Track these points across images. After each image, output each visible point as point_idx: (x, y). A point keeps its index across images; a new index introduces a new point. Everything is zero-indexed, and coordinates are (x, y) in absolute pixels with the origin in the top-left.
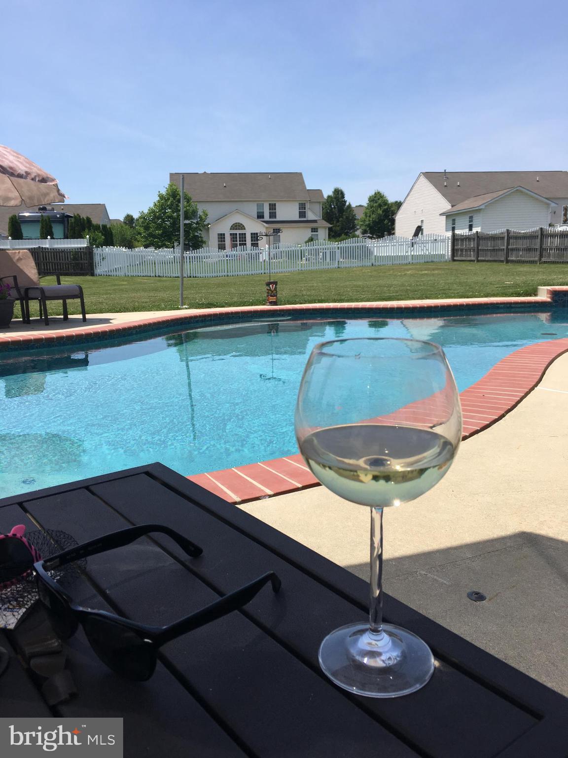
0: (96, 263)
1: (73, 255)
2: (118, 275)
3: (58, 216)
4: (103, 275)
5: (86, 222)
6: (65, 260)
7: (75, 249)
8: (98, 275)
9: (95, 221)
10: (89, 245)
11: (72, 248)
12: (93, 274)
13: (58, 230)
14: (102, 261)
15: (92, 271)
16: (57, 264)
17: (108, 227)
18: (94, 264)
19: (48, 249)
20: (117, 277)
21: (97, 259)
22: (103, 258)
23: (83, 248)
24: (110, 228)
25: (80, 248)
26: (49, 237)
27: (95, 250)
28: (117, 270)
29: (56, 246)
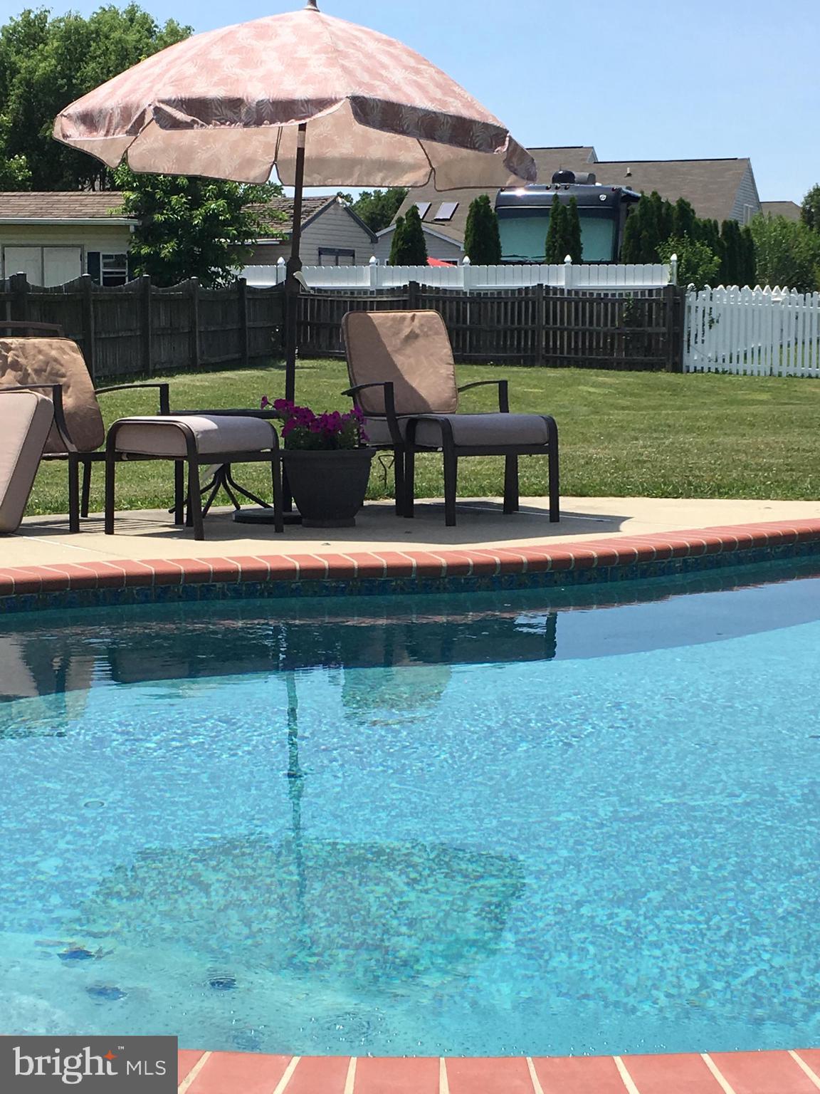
0: (689, 335)
1: (628, 309)
2: (749, 372)
3: (603, 197)
4: (706, 370)
5: (675, 215)
6: (606, 325)
7: (636, 294)
8: (692, 369)
9: (703, 211)
10: (674, 283)
11: (628, 291)
12: (677, 368)
13: (596, 238)
14: (707, 327)
15: (677, 359)
16: (584, 335)
17: (742, 227)
18: (685, 338)
19: (562, 290)
20: (746, 379)
21: (694, 322)
22: (712, 321)
23: (658, 290)
24: (747, 231)
25: (650, 291)
26: (568, 258)
27: (691, 298)
28: (749, 356)
29: (584, 284)
